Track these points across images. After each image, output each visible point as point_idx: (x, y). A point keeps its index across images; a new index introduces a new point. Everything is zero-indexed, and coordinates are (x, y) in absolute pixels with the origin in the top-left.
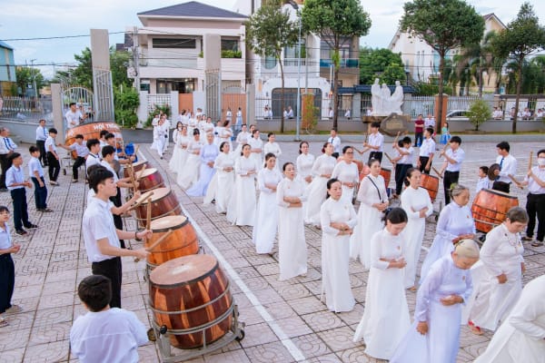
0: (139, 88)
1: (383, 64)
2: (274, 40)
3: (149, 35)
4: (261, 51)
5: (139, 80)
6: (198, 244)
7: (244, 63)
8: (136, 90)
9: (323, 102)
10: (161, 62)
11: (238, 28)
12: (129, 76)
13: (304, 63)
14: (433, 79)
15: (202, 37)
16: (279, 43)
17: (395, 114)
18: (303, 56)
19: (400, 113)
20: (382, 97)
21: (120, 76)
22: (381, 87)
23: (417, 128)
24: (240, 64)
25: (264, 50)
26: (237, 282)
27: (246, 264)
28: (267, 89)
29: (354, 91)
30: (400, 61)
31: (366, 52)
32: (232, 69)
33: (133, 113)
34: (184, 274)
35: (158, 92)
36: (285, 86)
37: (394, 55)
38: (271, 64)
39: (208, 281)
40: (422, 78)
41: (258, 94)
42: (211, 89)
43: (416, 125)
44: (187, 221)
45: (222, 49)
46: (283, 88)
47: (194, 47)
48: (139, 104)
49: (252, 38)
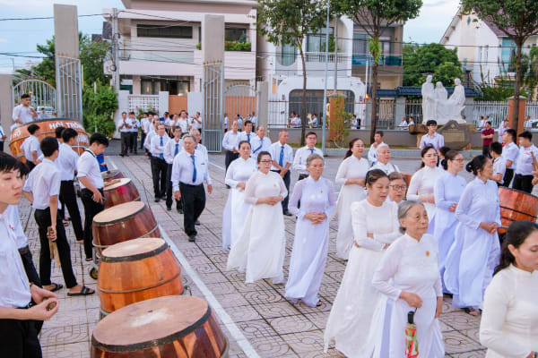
0: (118, 87)
1: (433, 63)
2: (294, 24)
3: (133, 20)
4: (277, 39)
5: (118, 78)
6: (181, 283)
7: (254, 58)
8: (113, 88)
9: (356, 106)
10: (147, 55)
11: (247, 13)
12: (106, 72)
13: (331, 58)
14: (500, 81)
15: (200, 23)
16: (300, 29)
17: (455, 122)
18: (331, 50)
19: (460, 121)
20: (436, 100)
21: (94, 72)
22: (435, 87)
23: (486, 140)
24: (249, 59)
25: (280, 37)
26: (240, 343)
27: (255, 315)
28: (284, 91)
29: (397, 94)
30: (455, 60)
31: (409, 48)
32: (239, 65)
33: (109, 119)
34: (151, 326)
35: (142, 92)
36: (307, 88)
37: (448, 51)
38: (289, 59)
39: (191, 341)
40: (486, 80)
41: (271, 96)
42: (211, 87)
43: (483, 137)
44: (165, 247)
45: (226, 39)
46: (305, 90)
47: (191, 37)
48: (117, 107)
49: (265, 22)
